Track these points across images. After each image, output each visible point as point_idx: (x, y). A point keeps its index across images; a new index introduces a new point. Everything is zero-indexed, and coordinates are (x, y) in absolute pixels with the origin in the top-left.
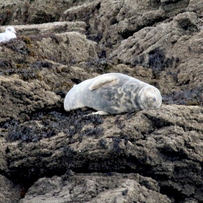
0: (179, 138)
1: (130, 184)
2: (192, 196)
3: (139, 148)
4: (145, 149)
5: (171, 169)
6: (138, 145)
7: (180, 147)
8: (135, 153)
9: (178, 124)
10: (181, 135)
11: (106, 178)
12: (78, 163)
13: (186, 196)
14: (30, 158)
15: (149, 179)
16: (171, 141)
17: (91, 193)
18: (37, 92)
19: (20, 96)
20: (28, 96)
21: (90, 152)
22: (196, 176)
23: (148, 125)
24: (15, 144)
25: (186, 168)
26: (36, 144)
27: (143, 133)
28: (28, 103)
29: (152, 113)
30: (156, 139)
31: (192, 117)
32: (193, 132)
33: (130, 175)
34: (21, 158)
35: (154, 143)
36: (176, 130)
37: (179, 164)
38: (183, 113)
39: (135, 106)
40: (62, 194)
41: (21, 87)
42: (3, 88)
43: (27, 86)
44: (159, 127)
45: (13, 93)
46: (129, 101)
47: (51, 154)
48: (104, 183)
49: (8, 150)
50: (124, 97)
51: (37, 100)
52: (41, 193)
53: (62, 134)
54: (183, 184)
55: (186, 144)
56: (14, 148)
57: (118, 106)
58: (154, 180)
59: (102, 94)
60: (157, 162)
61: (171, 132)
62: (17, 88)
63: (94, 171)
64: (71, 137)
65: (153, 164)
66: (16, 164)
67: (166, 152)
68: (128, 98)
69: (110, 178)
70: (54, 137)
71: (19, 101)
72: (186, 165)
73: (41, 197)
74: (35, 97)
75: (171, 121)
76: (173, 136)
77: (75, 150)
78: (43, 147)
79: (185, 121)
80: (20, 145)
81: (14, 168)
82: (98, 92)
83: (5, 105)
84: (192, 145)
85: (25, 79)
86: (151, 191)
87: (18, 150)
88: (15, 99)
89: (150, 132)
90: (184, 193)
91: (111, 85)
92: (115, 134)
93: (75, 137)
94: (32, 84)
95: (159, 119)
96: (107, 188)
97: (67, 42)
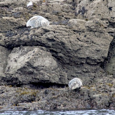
0: (52, 35)
1: (36, 49)
2: (60, 52)
3: (39, 38)
4: (42, 38)
5: (51, 44)
6: (39, 37)
7: (52, 38)
8: (38, 40)
9: (52, 31)
10: (53, 34)
11: (30, 47)
12: (23, 43)
13: (58, 52)
14: (11, 42)
15: (43, 47)
16: (49, 36)
17: (26, 52)
18: (19, 22)
19: (13, 23)
20: (16, 23)
21: (25, 40)
22: (60, 46)
23: (43, 31)
24: (7, 38)
25: (56, 44)
26: (11, 38)
27: (41, 34)
28: (16, 25)
29: (44, 28)
30: (46, 35)
31: (57, 29)
32: (57, 33)
33: (38, 46)
34: (9, 42)
35: (45, 37)
36: (51, 33)
37: (53, 43)
38: (54, 28)
39: (40, 25)
40: (19, 52)
41: (13, 21)
42: (7, 21)
43: (15, 20)
44: (47, 32)
45: (11, 22)
46: (38, 24)
47: (16, 40)
48: (30, 49)
49: (5, 40)
50: (37, 23)
51: (19, 24)
52: (15, 52)
53: (18, 35)
54: (56, 49)
55: (55, 37)
56: (7, 39)
57: (36, 25)
58: (45, 48)
59: (32, 22)
60: (46, 42)
61: (50, 33)
62: (11, 21)
63: (28, 45)
64: (21, 35)
65: (45, 43)
66: (7, 43)
67: (48, 39)
68: (38, 23)
69: (31, 47)
70: (16, 36)
71: (13, 24)
72: (55, 43)
73: (15, 53)
74: (18, 23)
75: (49, 30)
76: (50, 35)
77: (21, 39)
78: (13, 38)
79: (55, 30)
80: (8, 38)
81: (7, 45)
82: (31, 21)
83: (8, 26)
84: (57, 37)
85: (15, 18)
86: (43, 51)
87: (7, 40)
88: (11, 24)
89: (44, 34)
90: (57, 51)
91: (35, 19)
92: (32, 34)
93: (22, 35)
94: (17, 19)
95: (46, 30)
96: (30, 51)
97: (52, 6)
